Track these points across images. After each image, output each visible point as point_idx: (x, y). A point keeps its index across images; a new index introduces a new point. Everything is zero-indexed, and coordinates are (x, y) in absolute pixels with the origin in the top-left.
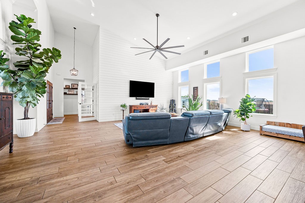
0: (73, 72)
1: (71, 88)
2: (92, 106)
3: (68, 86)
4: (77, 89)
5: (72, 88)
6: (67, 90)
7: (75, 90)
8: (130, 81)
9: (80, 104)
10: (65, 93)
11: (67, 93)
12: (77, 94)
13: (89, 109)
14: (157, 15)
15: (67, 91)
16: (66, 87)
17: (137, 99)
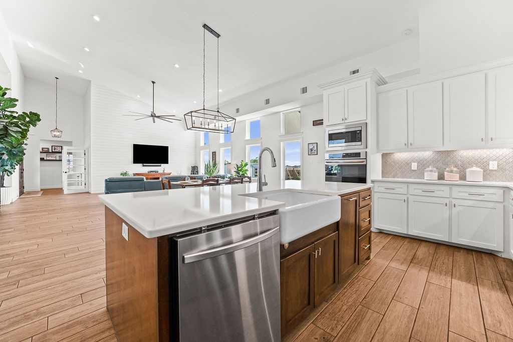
0: (55, 133)
1: (51, 151)
2: (83, 175)
3: (46, 149)
4: (61, 153)
5: (53, 152)
6: (45, 154)
7: (58, 155)
8: (134, 145)
9: (66, 172)
10: (42, 159)
11: (45, 159)
12: (61, 160)
13: (80, 179)
14: (153, 82)
15: (44, 156)
16: (42, 150)
17: (143, 166)
